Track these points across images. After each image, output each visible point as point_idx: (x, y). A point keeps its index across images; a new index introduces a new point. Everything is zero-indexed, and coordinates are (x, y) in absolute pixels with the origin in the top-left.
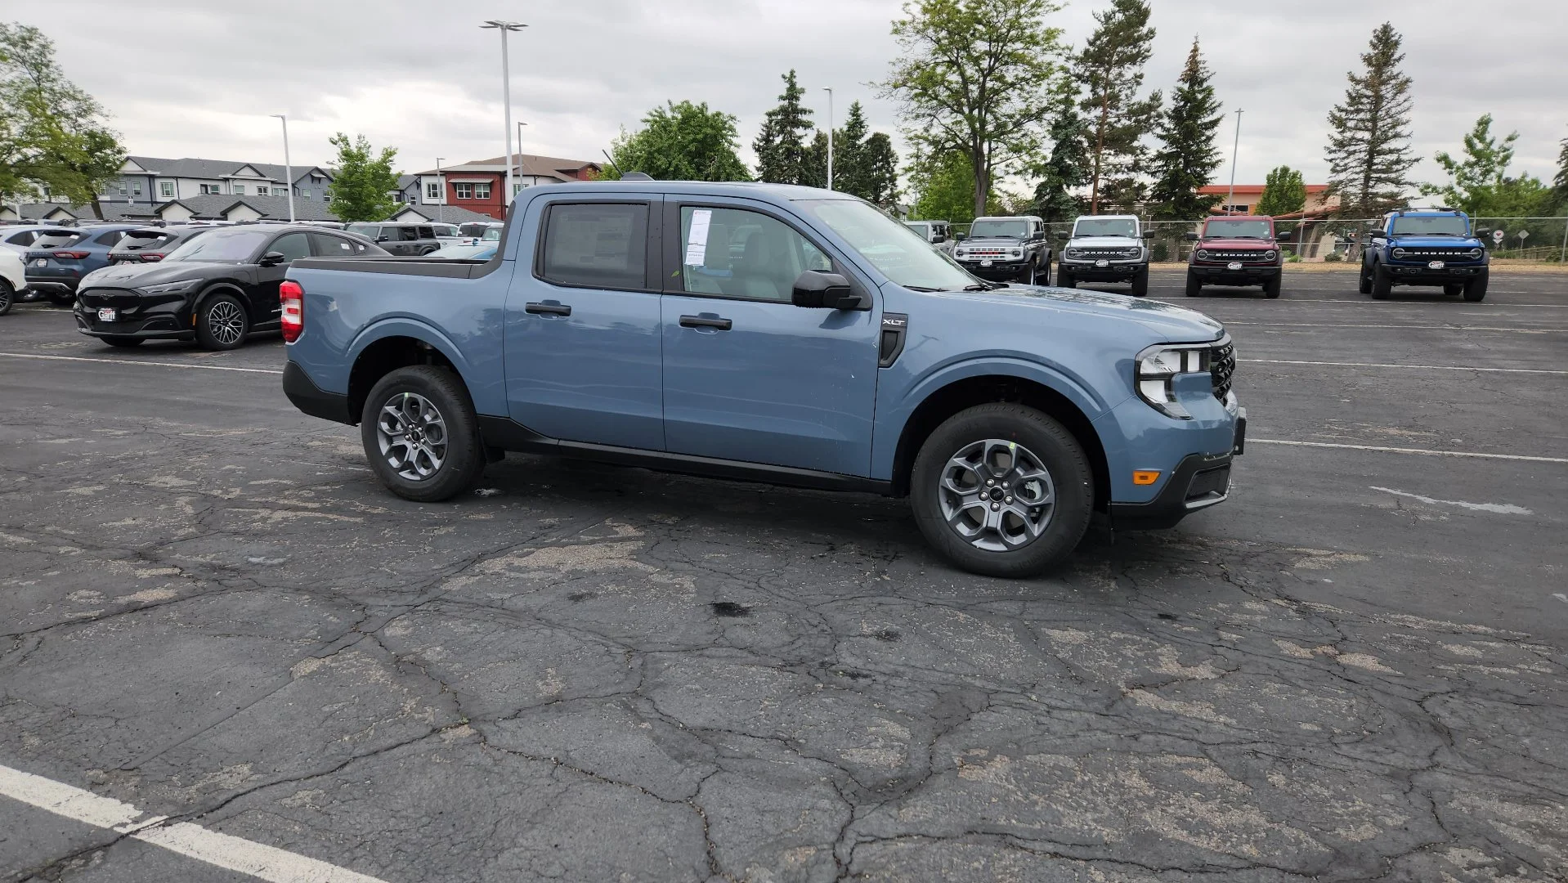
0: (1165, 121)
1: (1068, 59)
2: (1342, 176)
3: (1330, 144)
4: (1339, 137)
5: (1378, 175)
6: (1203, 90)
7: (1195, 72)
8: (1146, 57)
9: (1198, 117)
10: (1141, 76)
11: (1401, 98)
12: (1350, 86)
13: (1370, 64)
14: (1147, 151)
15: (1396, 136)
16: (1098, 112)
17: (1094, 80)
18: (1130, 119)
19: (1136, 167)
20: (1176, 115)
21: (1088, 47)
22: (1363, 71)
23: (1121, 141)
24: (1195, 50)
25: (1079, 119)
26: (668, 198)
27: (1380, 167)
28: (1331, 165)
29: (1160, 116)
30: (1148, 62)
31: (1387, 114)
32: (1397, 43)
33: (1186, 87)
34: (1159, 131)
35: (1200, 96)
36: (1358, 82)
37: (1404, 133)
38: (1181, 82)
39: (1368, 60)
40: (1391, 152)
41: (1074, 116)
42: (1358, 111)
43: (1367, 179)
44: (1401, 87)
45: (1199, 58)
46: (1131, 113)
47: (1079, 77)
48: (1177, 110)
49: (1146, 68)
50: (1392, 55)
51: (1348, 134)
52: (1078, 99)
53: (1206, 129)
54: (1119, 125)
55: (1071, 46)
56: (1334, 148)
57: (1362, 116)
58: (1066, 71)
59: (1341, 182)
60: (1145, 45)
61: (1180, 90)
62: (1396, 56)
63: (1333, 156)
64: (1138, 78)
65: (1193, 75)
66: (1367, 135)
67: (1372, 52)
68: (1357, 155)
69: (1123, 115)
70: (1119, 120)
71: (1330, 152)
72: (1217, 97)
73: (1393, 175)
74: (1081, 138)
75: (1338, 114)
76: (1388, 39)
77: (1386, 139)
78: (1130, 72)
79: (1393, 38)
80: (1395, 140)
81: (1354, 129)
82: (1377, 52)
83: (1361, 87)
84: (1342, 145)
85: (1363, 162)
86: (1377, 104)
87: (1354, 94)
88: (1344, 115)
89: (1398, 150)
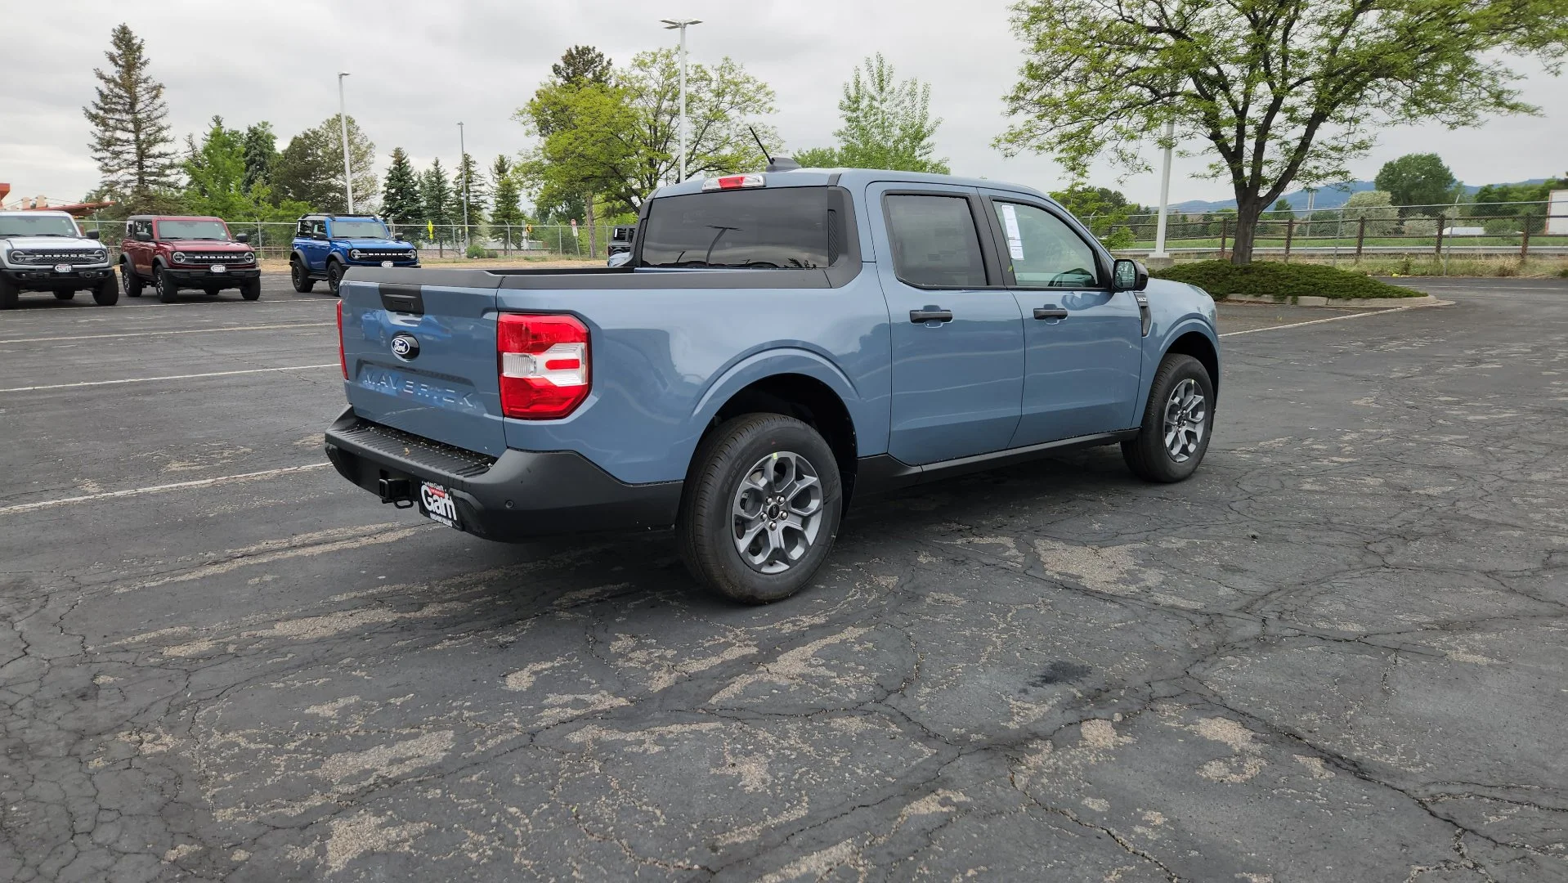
2: (113, 177)
3: (94, 141)
4: (99, 134)
5: (152, 178)
11: (158, 102)
12: (102, 85)
13: (116, 64)
15: (164, 140)
22: (111, 71)
26: (981, 192)
27: (149, 170)
28: (100, 164)
31: (148, 116)
32: (140, 48)
36: (108, 81)
37: (170, 138)
39: (112, 58)
40: (160, 155)
42: (112, 110)
43: (142, 181)
44: (157, 90)
50: (139, 58)
51: (108, 134)
56: (99, 147)
57: (117, 116)
62: (142, 61)
63: (99, 155)
66: (132, 137)
67: (116, 52)
68: (126, 156)
71: (96, 150)
73: (164, 179)
75: (94, 111)
76: (130, 40)
77: (156, 142)
79: (134, 42)
80: (162, 144)
81: (116, 128)
82: (120, 52)
83: (112, 86)
84: (107, 144)
85: (133, 163)
86: (132, 105)
87: (106, 92)
88: (101, 113)
89: (166, 155)
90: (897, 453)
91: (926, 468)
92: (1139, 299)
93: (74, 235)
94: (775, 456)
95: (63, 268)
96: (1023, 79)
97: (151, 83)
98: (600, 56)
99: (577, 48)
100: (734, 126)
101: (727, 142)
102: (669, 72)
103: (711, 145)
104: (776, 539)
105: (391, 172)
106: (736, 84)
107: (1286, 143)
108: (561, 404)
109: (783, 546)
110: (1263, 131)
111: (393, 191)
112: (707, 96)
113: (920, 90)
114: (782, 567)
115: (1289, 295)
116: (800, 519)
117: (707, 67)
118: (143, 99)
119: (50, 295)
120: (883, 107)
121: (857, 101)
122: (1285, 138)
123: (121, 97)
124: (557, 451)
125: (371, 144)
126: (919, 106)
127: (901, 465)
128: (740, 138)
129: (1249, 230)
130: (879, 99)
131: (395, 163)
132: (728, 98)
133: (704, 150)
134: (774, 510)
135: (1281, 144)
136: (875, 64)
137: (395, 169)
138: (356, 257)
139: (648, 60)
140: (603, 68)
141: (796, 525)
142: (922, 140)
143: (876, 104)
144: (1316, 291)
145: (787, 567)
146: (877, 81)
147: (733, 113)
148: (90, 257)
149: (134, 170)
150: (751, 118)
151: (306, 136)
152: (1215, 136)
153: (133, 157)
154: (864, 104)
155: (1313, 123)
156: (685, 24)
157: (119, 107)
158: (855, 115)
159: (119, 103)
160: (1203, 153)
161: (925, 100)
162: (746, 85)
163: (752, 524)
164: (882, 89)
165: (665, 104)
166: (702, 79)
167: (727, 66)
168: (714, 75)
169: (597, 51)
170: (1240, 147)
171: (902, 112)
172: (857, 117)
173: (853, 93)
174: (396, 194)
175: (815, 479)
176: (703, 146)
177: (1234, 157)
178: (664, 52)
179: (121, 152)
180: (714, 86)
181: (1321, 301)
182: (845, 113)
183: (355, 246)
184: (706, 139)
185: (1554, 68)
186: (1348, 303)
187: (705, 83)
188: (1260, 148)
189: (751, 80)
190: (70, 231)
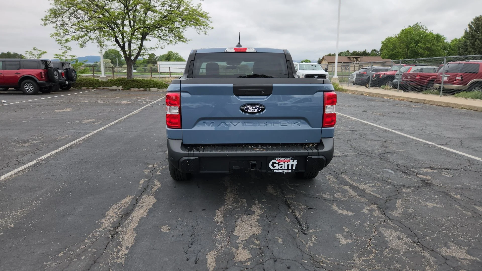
107: (137, 45)
110: (130, 41)
115: (148, 88)
144: (154, 87)
152: (117, 41)
155: (142, 40)
170: (124, 44)
177: (122, 47)
181: (156, 89)
185: (199, 33)
186: (163, 90)
188: (130, 46)
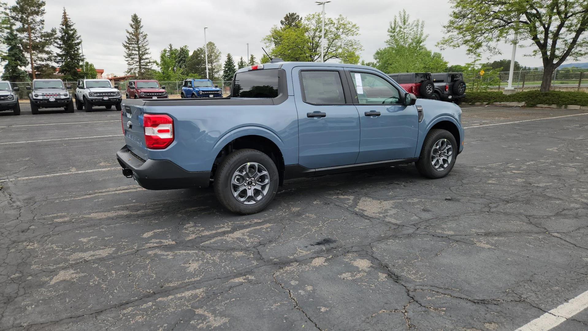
0: (58, 41)
1: (5, 9)
2: (131, 67)
3: (125, 55)
4: (127, 52)
5: (144, 67)
6: (72, 30)
7: (67, 22)
8: (43, 13)
9: (73, 41)
10: (43, 21)
11: (146, 40)
12: (128, 35)
13: (133, 28)
14: (53, 53)
15: (147, 53)
16: (26, 34)
17: (22, 20)
18: (41, 38)
19: (49, 59)
20: (62, 38)
21: (16, 5)
22: (131, 30)
23: (38, 47)
24: (65, 13)
25: (18, 36)
26: (345, 69)
27: (143, 64)
28: (127, 62)
29: (56, 38)
30: (44, 15)
31: (142, 45)
32: (140, 21)
33: (64, 27)
34: (56, 45)
35: (71, 32)
36: (130, 34)
37: (149, 53)
38: (62, 25)
39: (131, 26)
40: (146, 59)
41: (16, 35)
42: (131, 44)
43: (140, 68)
44: (146, 35)
45: (67, 17)
46: (42, 36)
47: (13, 18)
48: (62, 37)
49: (44, 17)
50: (140, 25)
51: (130, 52)
52: (14, 28)
53: (76, 45)
54: (37, 41)
55: (6, 3)
56: (127, 56)
57: (133, 46)
58: (7, 14)
59: (133, 69)
60: (42, 8)
61: (63, 29)
62: (141, 26)
63: (127, 59)
64: (42, 22)
65: (66, 23)
66: (137, 53)
67: (133, 23)
68: (135, 59)
69: (38, 37)
70: (37, 39)
71: (126, 58)
72: (78, 34)
73: (147, 67)
74: (20, 45)
75: (126, 44)
76: (137, 19)
77: (145, 54)
78: (38, 18)
79: (138, 20)
80: (146, 55)
81: (132, 50)
82: (134, 23)
83: (131, 35)
84: (129, 55)
85: (138, 62)
86: (138, 42)
87: (129, 38)
88: (128, 45)
89: (148, 58)
90: (301, 163)
91: (317, 170)
92: (418, 108)
93: (110, 87)
94: (249, 164)
95: (106, 98)
96: (452, 19)
97: (144, 34)
98: (298, 16)
99: (289, 14)
100: (343, 41)
101: (340, 47)
102: (319, 21)
103: (334, 49)
104: (250, 193)
105: (226, 62)
106: (344, 25)
107: (566, 41)
108: (163, 144)
109: (253, 195)
110: (556, 35)
111: (227, 69)
112: (334, 29)
113: (420, 24)
114: (253, 202)
115: (564, 104)
116: (261, 186)
117: (333, 19)
118: (141, 39)
119: (104, 107)
120: (405, 31)
121: (394, 29)
122: (565, 39)
123: (134, 39)
124: (162, 160)
125: (220, 52)
126: (419, 30)
127: (305, 169)
128: (346, 45)
129: (548, 77)
130: (403, 27)
131: (228, 59)
132: (341, 30)
133: (331, 51)
134: (250, 183)
135: (564, 41)
136: (402, 14)
137: (228, 61)
138: (201, 94)
139: (311, 17)
140: (299, 21)
141: (259, 188)
142: (421, 43)
143: (402, 30)
145: (255, 202)
146: (403, 21)
147: (343, 36)
148: (114, 94)
149: (138, 64)
150: (350, 38)
151: (198, 50)
152: (535, 38)
153: (138, 60)
154: (398, 29)
155: (579, 32)
156: (325, 3)
157: (133, 43)
158: (393, 34)
159: (133, 41)
160: (530, 46)
161: (422, 27)
162: (348, 25)
163: (240, 187)
164: (404, 24)
165: (317, 34)
166: (331, 23)
167: (341, 18)
168: (336, 22)
169: (297, 15)
170: (546, 43)
171: (413, 33)
172: (394, 35)
173: (393, 26)
174: (228, 70)
175: (266, 172)
176: (331, 49)
177: (543, 47)
178: (317, 14)
179: (134, 58)
180: (336, 26)
181: (577, 107)
182: (390, 33)
183: (201, 89)
184: (332, 47)
187: (332, 25)
188: (554, 43)
189: (351, 23)
190: (109, 86)
